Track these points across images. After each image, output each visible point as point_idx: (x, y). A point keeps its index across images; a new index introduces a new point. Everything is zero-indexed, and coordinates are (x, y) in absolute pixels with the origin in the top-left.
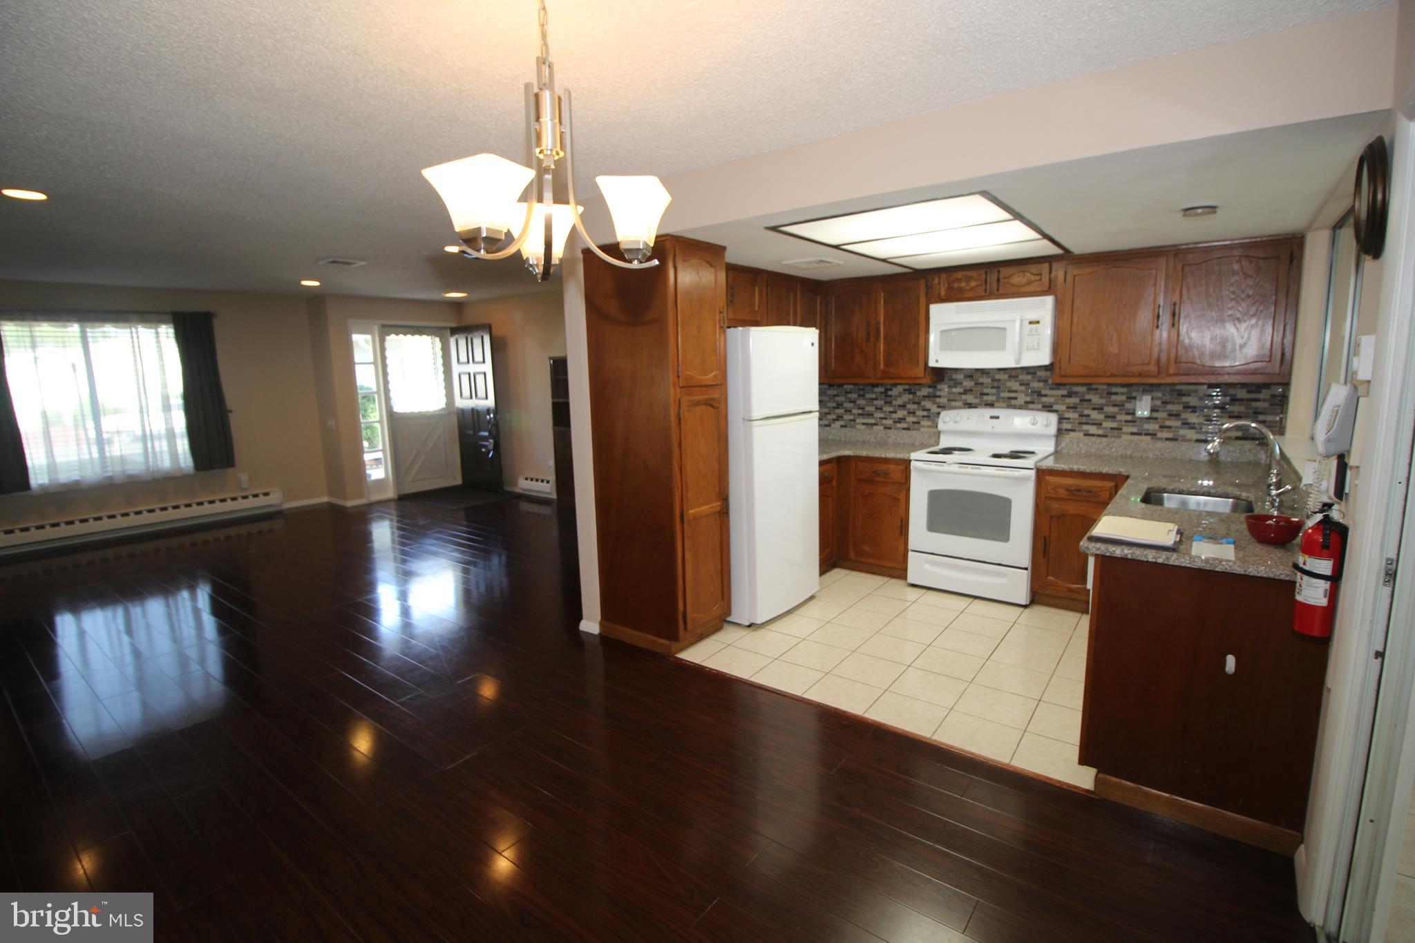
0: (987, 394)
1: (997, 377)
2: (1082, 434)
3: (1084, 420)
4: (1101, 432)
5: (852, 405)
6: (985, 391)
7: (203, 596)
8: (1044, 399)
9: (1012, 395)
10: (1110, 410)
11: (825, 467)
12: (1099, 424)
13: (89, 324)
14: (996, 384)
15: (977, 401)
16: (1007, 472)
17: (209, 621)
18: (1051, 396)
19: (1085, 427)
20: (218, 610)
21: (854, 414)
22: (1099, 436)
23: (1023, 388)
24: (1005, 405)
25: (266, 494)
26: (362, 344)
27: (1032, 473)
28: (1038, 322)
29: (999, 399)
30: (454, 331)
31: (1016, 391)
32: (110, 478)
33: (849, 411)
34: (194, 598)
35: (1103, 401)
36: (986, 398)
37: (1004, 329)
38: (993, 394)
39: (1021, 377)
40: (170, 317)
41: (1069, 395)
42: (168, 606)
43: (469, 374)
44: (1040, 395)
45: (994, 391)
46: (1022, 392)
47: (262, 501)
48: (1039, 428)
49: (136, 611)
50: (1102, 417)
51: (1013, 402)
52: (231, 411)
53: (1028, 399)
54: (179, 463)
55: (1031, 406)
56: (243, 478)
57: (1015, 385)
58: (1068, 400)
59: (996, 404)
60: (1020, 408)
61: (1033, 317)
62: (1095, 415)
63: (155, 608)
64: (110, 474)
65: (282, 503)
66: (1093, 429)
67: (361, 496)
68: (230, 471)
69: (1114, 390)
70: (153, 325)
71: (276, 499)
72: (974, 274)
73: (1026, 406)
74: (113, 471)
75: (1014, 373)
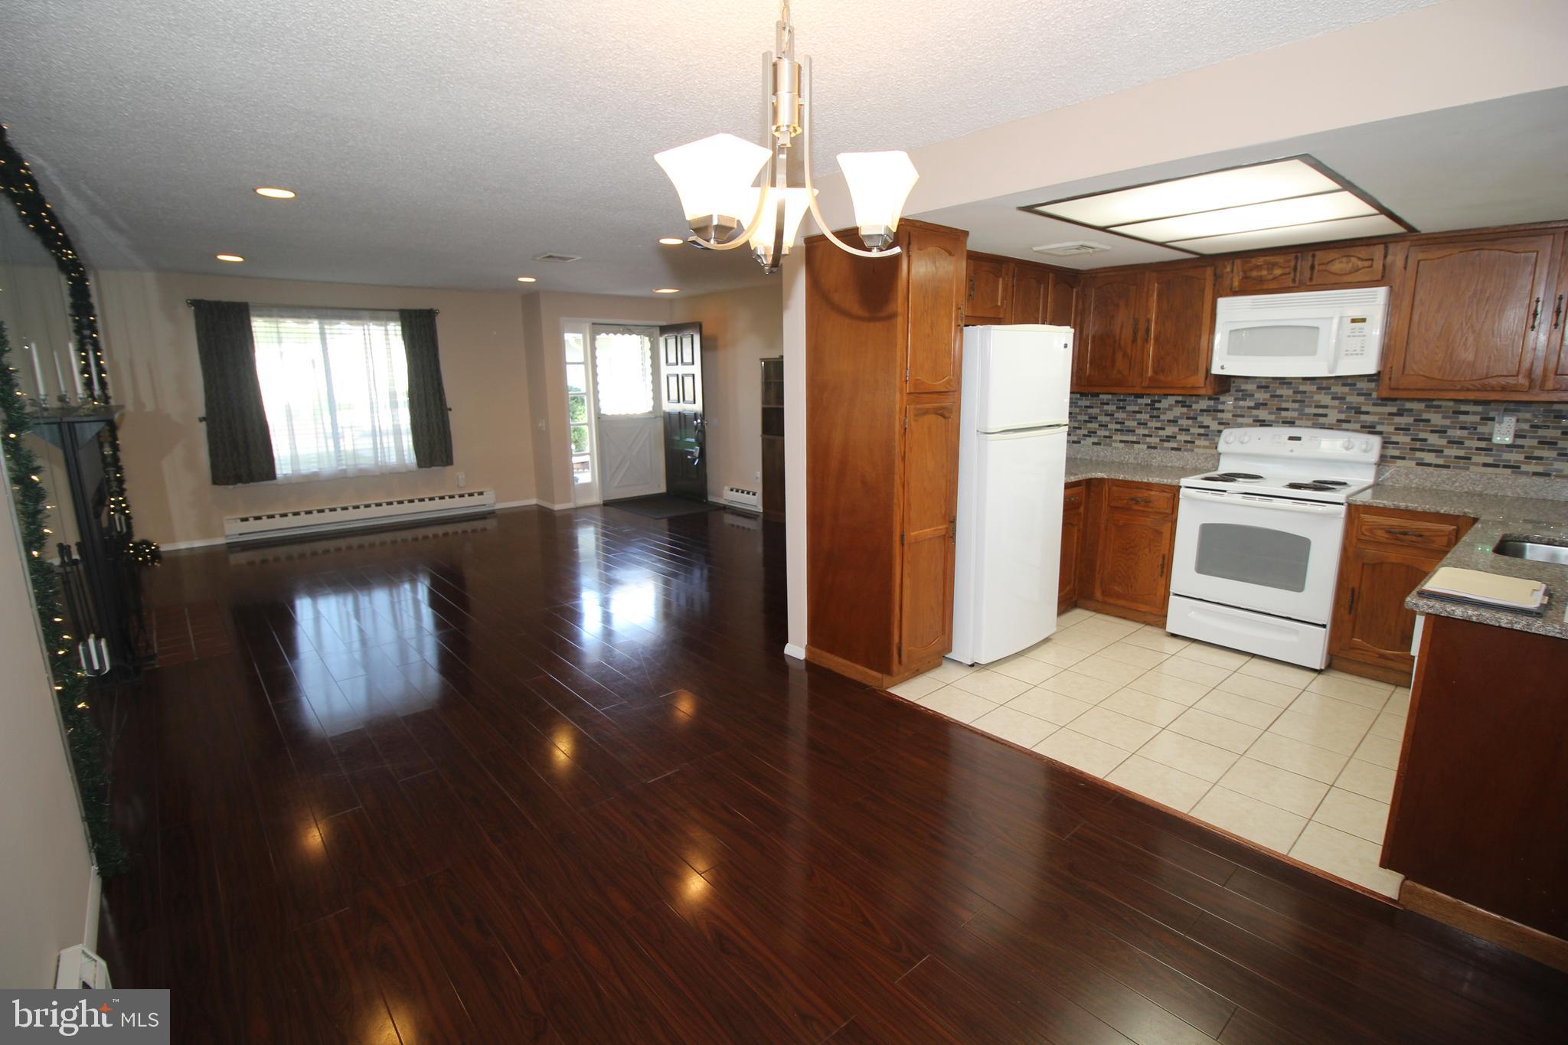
0: (1287, 410)
1: (1302, 388)
2: (1413, 463)
3: (1418, 445)
4: (1441, 461)
5: (1108, 418)
6: (1284, 405)
7: (423, 591)
8: (1363, 417)
9: (1321, 411)
10: (1458, 433)
11: (1071, 491)
12: (1438, 452)
13: (327, 321)
14: (1299, 397)
15: (1273, 417)
16: (1309, 506)
17: (427, 612)
18: (1375, 414)
19: (1419, 454)
20: (435, 603)
21: (1111, 430)
22: (1437, 466)
23: (1336, 403)
24: (1310, 423)
25: (481, 494)
26: (574, 344)
27: (1343, 509)
28: (1363, 320)
29: (1302, 415)
30: (664, 330)
31: (1326, 407)
32: (344, 471)
33: (1104, 426)
34: (414, 591)
35: (1447, 422)
36: (1284, 414)
37: (1317, 328)
38: (1294, 410)
39: (1334, 389)
40: (397, 314)
41: (1400, 414)
42: (391, 596)
43: (678, 376)
44: (1359, 412)
45: (1296, 405)
46: (1334, 407)
47: (476, 500)
48: (1355, 454)
49: (364, 600)
50: (1444, 442)
51: (1322, 420)
52: (450, 410)
53: (1343, 417)
54: (404, 460)
55: (1345, 425)
56: (460, 477)
57: (1325, 399)
58: (1397, 419)
59: (1297, 422)
60: (1330, 428)
61: (1358, 315)
62: (1434, 440)
63: (380, 598)
64: (344, 467)
65: (495, 503)
66: (1430, 458)
67: (569, 501)
68: (449, 468)
69: (1463, 408)
70: (383, 323)
71: (489, 500)
72: (1279, 259)
73: (1339, 425)
74: (347, 465)
75: (1325, 383)
